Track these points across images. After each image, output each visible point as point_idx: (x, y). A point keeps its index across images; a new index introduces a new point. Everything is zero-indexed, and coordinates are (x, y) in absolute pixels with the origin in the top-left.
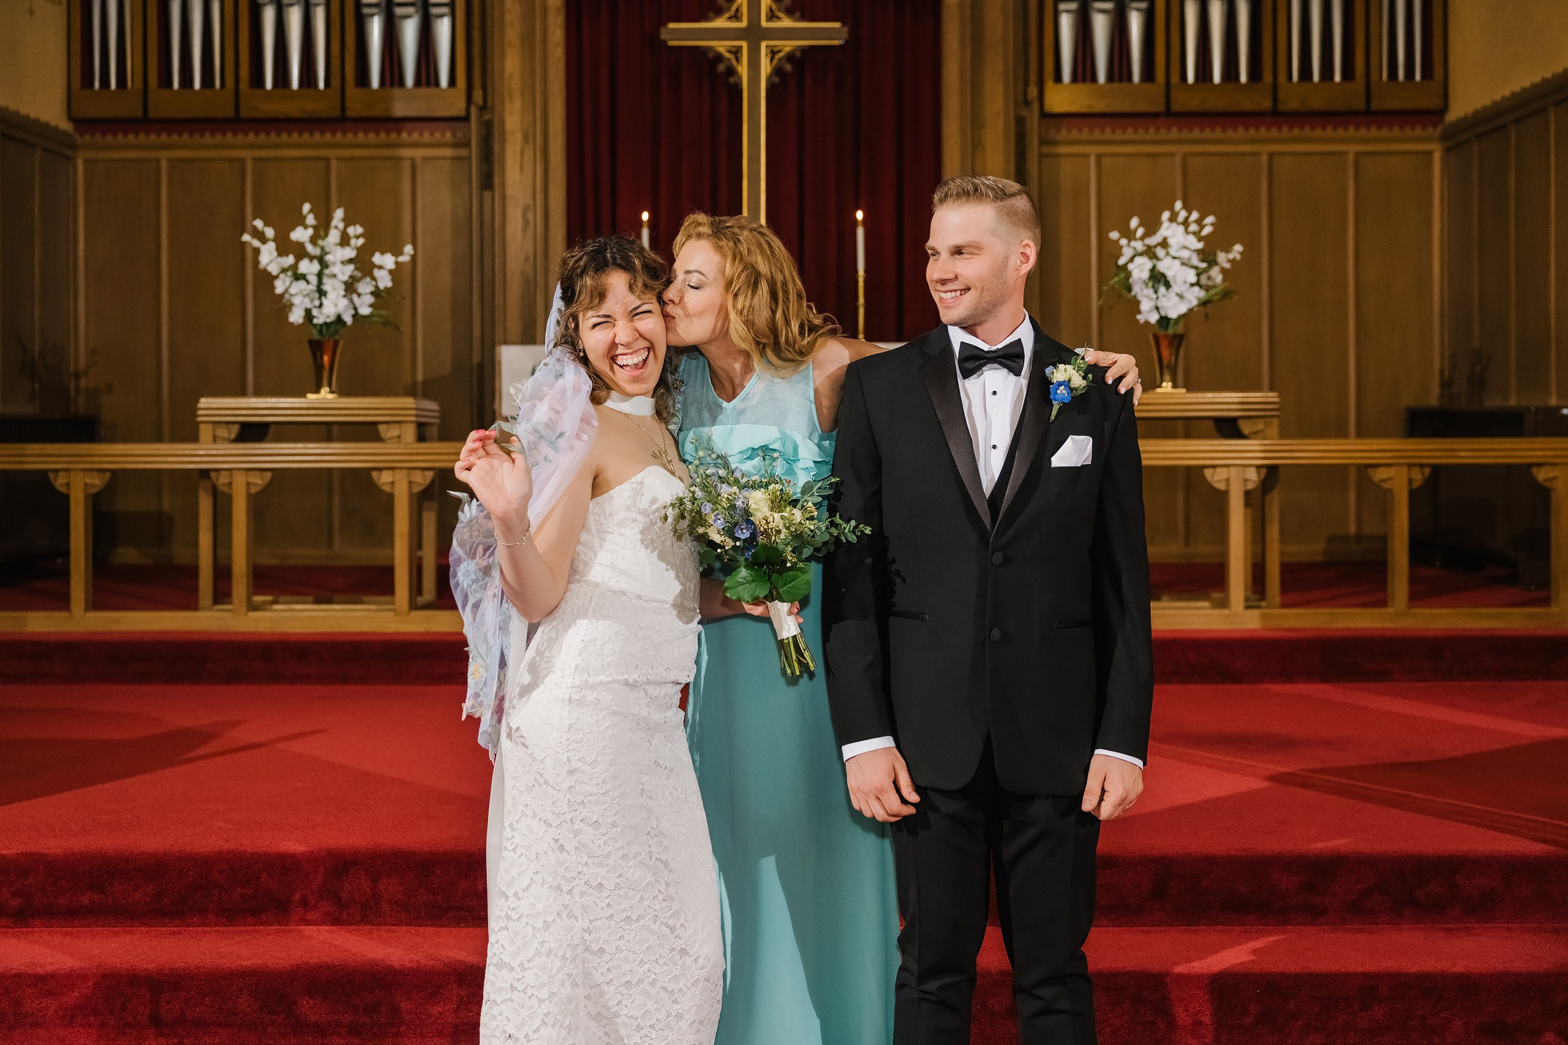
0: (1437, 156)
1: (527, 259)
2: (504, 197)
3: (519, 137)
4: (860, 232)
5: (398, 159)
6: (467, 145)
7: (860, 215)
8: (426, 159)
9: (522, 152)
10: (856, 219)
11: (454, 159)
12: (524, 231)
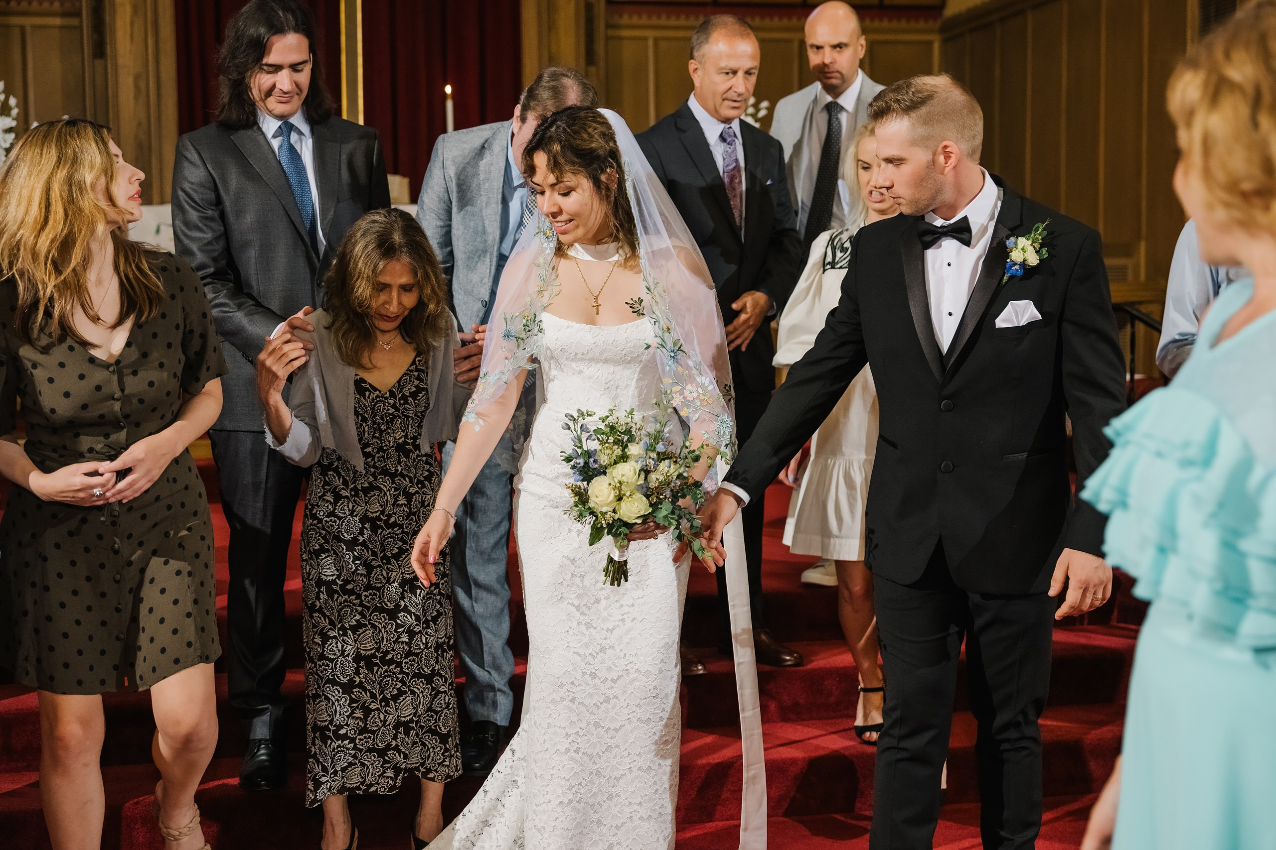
0: (936, 46)
1: (139, 125)
2: (116, 67)
3: (128, 9)
4: (450, 105)
5: (8, 27)
6: (78, 14)
7: (448, 89)
8: (36, 27)
9: (132, 23)
10: (445, 93)
11: (62, 27)
12: (136, 98)
